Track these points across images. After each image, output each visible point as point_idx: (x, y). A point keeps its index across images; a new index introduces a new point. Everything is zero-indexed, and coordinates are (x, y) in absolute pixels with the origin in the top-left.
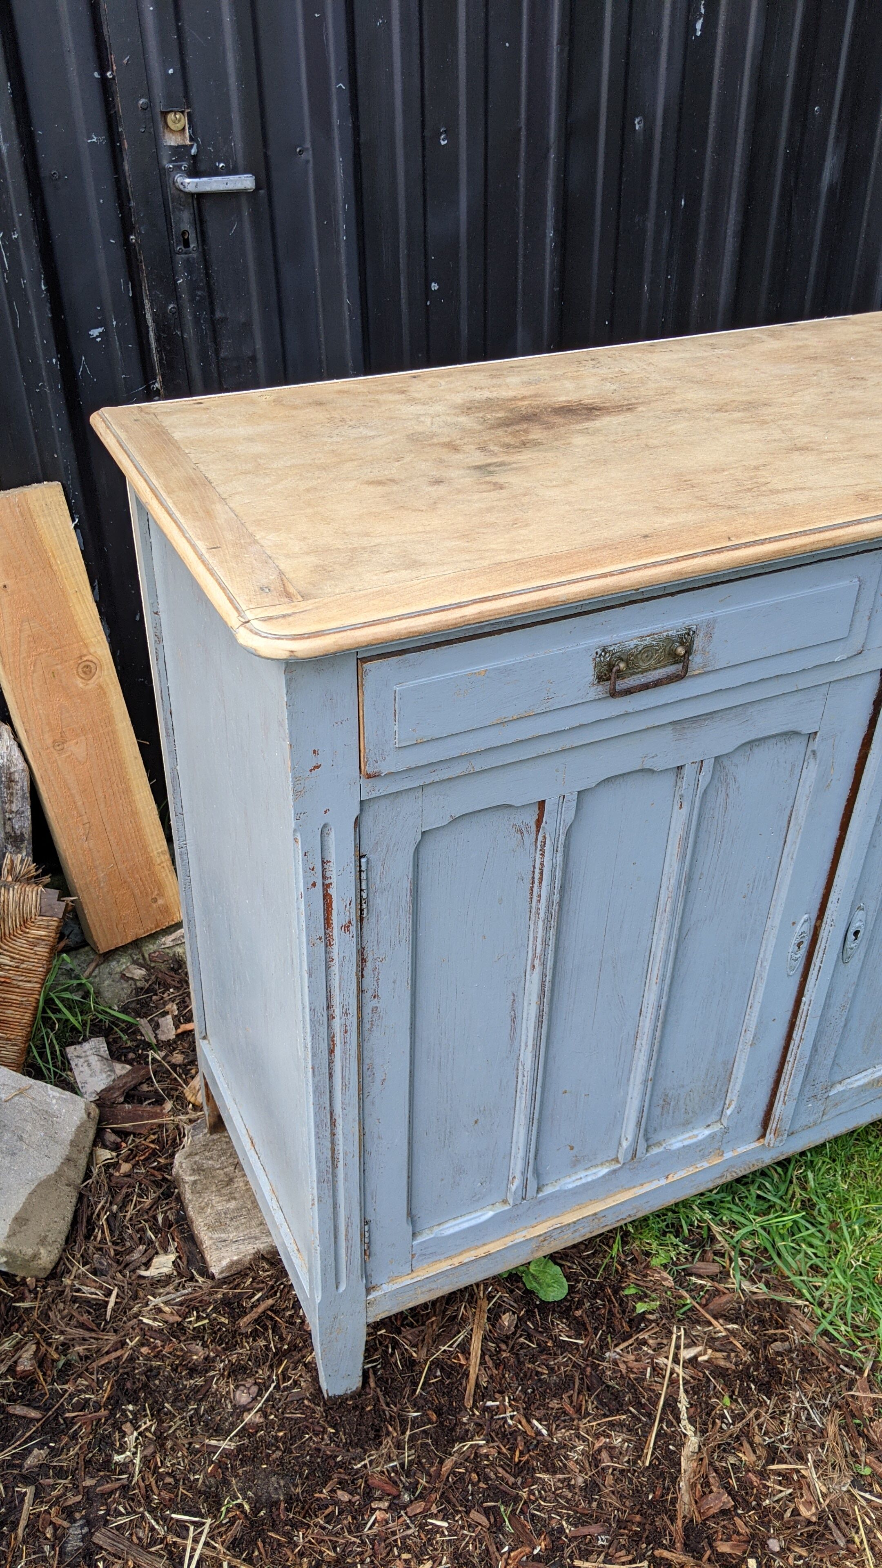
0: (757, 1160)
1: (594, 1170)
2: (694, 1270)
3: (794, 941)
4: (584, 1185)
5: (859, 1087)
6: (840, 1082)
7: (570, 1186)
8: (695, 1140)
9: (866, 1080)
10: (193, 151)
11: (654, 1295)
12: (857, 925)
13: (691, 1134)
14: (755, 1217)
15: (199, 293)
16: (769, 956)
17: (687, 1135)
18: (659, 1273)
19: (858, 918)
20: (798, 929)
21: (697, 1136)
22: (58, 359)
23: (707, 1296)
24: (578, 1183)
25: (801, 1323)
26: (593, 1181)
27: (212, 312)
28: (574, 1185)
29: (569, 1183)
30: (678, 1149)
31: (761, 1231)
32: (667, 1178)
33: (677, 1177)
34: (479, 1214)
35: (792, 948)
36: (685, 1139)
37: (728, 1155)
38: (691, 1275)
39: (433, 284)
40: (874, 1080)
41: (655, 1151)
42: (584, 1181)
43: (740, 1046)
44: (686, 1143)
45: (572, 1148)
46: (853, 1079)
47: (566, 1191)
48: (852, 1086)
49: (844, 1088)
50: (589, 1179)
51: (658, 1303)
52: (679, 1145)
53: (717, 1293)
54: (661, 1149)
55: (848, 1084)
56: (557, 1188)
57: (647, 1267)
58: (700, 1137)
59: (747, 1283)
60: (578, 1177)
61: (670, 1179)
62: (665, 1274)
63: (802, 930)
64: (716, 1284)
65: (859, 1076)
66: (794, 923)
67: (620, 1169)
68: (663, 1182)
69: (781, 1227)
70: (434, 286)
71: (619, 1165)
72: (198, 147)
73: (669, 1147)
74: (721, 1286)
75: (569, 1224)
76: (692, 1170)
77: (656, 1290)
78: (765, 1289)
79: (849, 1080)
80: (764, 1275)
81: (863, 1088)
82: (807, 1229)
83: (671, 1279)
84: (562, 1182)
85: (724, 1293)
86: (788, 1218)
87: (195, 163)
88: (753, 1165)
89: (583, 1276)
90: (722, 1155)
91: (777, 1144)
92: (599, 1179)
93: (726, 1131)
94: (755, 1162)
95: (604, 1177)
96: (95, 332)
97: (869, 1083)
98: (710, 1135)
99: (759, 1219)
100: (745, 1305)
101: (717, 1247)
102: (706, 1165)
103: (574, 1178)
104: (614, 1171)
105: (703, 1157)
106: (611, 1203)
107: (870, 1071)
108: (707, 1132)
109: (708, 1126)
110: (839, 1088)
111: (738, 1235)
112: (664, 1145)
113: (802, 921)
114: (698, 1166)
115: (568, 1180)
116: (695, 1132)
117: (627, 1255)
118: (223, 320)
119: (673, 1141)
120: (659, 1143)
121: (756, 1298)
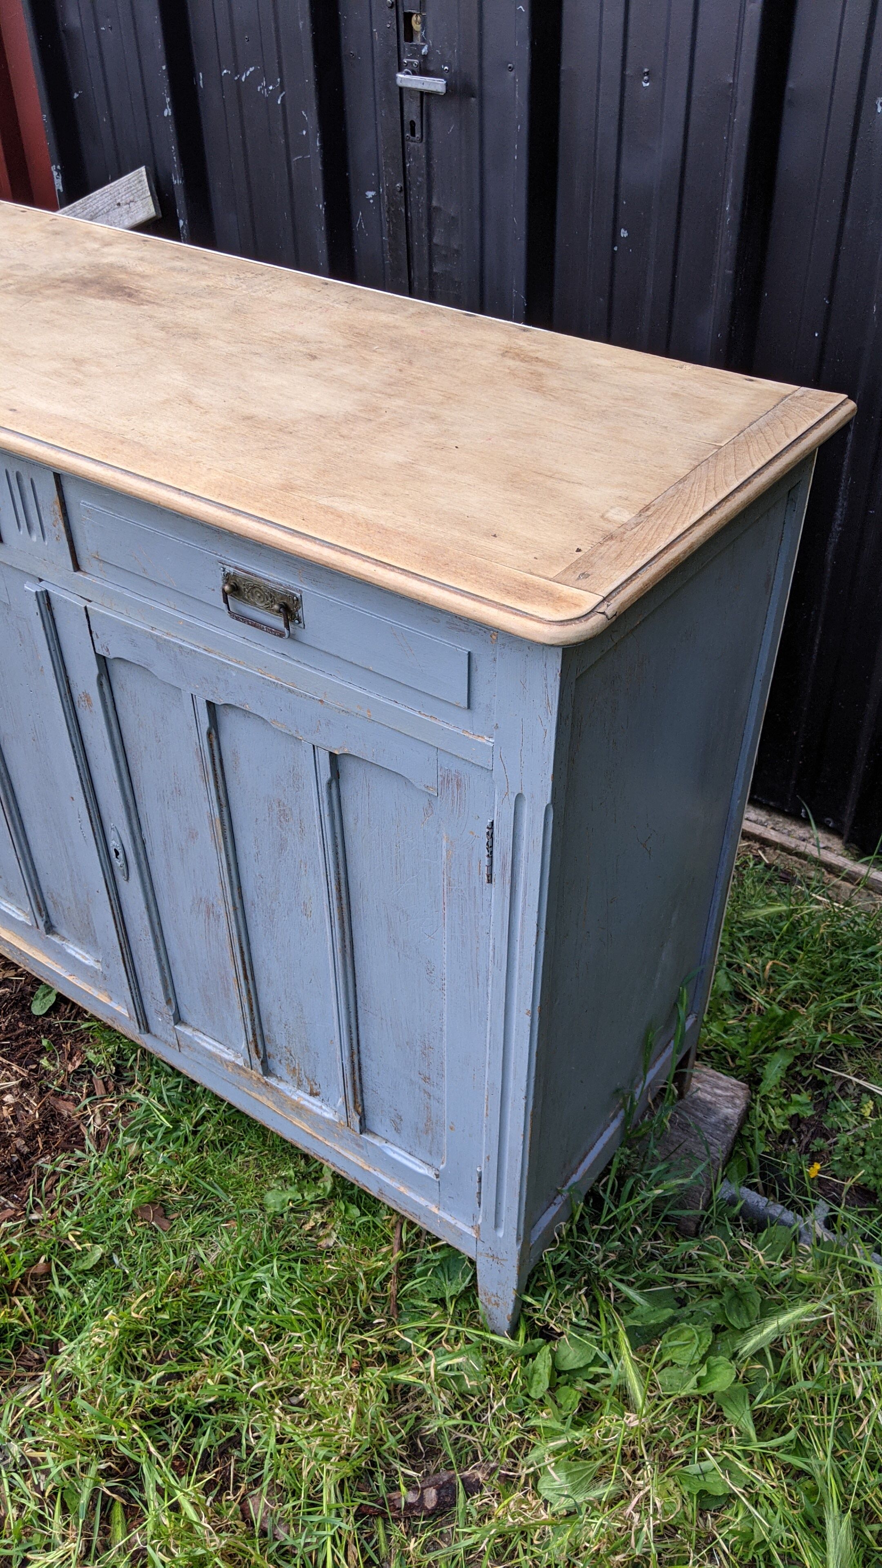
6: (194, 1029)
8: (84, 961)
9: (213, 1050)
10: (424, 51)
13: (84, 954)
15: (420, 179)
17: (81, 951)
21: (86, 959)
22: (324, 206)
27: (429, 199)
32: (71, 975)
33: (76, 982)
36: (79, 954)
37: (113, 1005)
39: (622, 230)
41: (56, 939)
44: (77, 956)
46: (205, 1037)
48: (201, 1042)
49: (192, 1035)
52: (73, 953)
54: (60, 942)
55: (197, 1035)
58: (88, 962)
61: (72, 979)
65: (211, 1041)
70: (624, 233)
71: (30, 924)
72: (429, 48)
73: (67, 947)
76: (86, 988)
79: (201, 1035)
87: (425, 61)
90: (111, 1000)
92: (19, 921)
93: (104, 977)
95: (22, 923)
96: (370, 194)
98: (94, 967)
102: (98, 995)
104: (28, 926)
105: (95, 986)
106: (33, 953)
107: (221, 1047)
108: (93, 963)
109: (94, 959)
110: (188, 1032)
112: (64, 943)
116: (87, 956)
118: (437, 209)
119: (71, 946)
120: (63, 939)
121: (82, 1127)
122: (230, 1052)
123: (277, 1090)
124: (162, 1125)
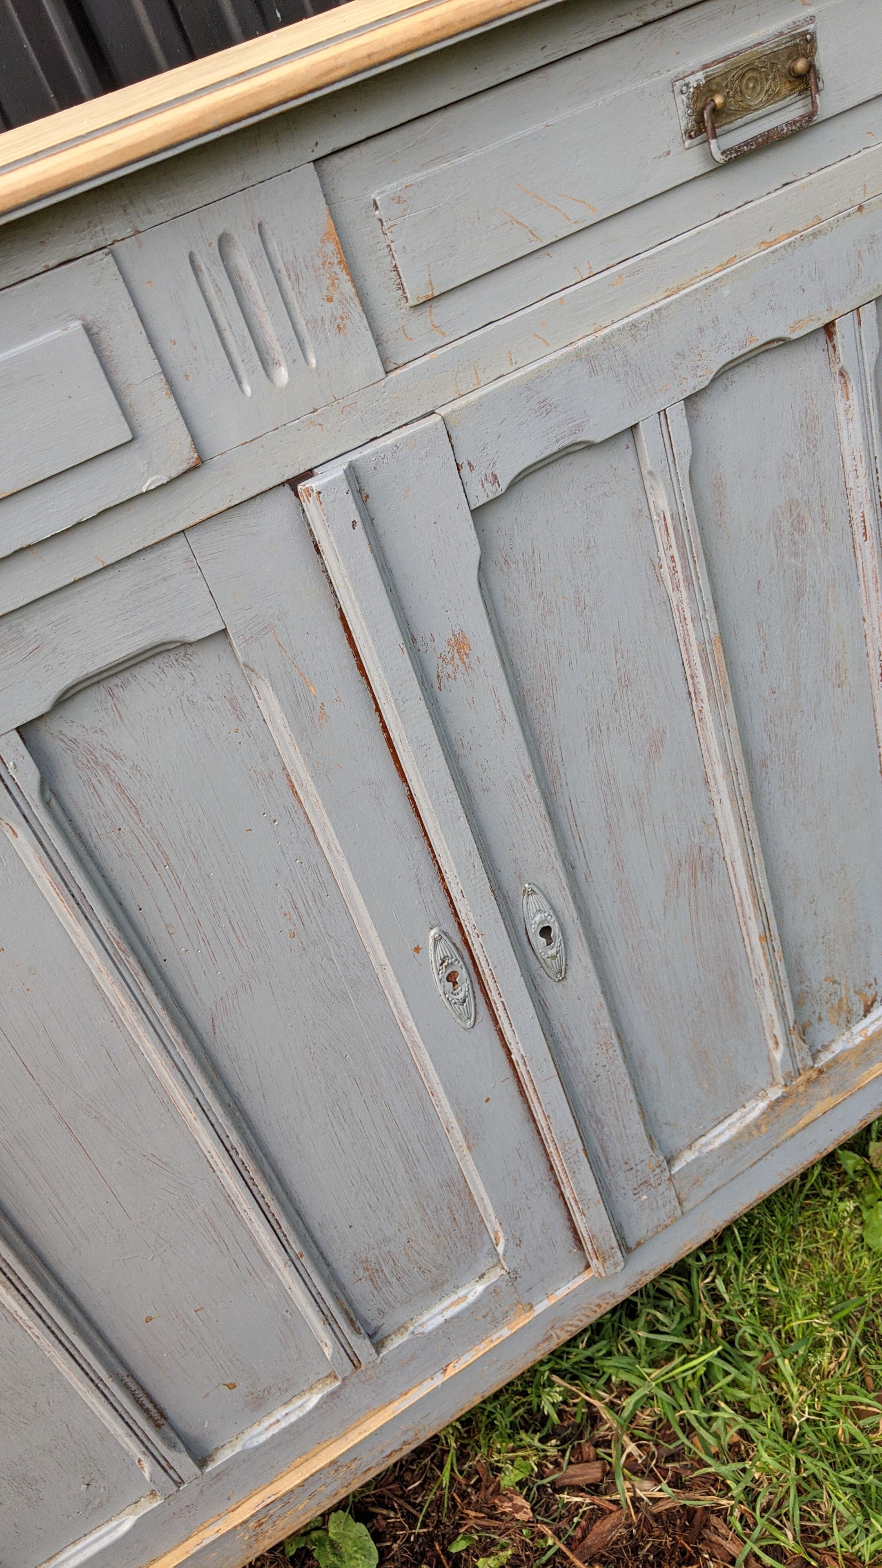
0: (602, 1296)
1: (298, 1402)
2: (567, 1481)
3: (437, 977)
4: (285, 1431)
5: (724, 1145)
6: (690, 1147)
7: (262, 1439)
8: (464, 1305)
9: (733, 1131)
11: (504, 1540)
12: (538, 918)
13: (454, 1298)
14: (649, 1371)
16: (407, 1012)
17: (447, 1302)
18: (511, 1500)
19: (533, 908)
20: (432, 955)
21: (465, 1297)
23: (583, 1523)
24: (275, 1430)
25: (724, 1543)
26: (301, 1420)
28: (268, 1434)
29: (261, 1434)
30: (439, 1327)
31: (661, 1393)
32: (445, 1370)
33: (461, 1365)
34: (113, 1524)
35: (440, 987)
36: (447, 1308)
37: (539, 1308)
38: (561, 1490)
40: (748, 1127)
41: (395, 1343)
42: (284, 1424)
43: (457, 1154)
44: (448, 1314)
45: (232, 1386)
46: (710, 1136)
47: (257, 1448)
48: (711, 1147)
49: (697, 1154)
50: (293, 1418)
51: (510, 1552)
52: (439, 1320)
53: (598, 1514)
54: (406, 1337)
55: (702, 1145)
56: (238, 1449)
57: (497, 1492)
58: (471, 1298)
59: (647, 1484)
60: (273, 1420)
61: (451, 1372)
62: (520, 1501)
63: (440, 955)
64: (596, 1499)
65: (720, 1128)
66: (417, 949)
67: (340, 1388)
68: (439, 1380)
69: (689, 1378)
71: (338, 1383)
73: (421, 1330)
74: (603, 1501)
75: (292, 1491)
76: (484, 1347)
77: (507, 1529)
78: (669, 1491)
79: (703, 1140)
80: (669, 1465)
81: (733, 1144)
82: (727, 1373)
83: (527, 1505)
84: (246, 1437)
85: (611, 1512)
86: (698, 1362)
88: (599, 1306)
89: (403, 1529)
90: (532, 1307)
91: (611, 1270)
92: (310, 1412)
93: (513, 1276)
94: (598, 1301)
95: (317, 1407)
97: (740, 1135)
98: (486, 1290)
99: (656, 1373)
100: (638, 1528)
101: (601, 1432)
102: (506, 1332)
103: (266, 1424)
104: (332, 1394)
105: (496, 1323)
106: (355, 1437)
107: (736, 1115)
108: (480, 1288)
109: (482, 1276)
110: (689, 1156)
111: (629, 1403)
112: (411, 1329)
113: (431, 941)
114: (494, 1337)
115: (257, 1429)
116: (461, 1293)
117: (469, 1477)
119: (426, 1317)
120: (403, 1328)
121: (656, 1509)
122: (749, 1106)
123: (835, 1060)
124: (709, 1365)
